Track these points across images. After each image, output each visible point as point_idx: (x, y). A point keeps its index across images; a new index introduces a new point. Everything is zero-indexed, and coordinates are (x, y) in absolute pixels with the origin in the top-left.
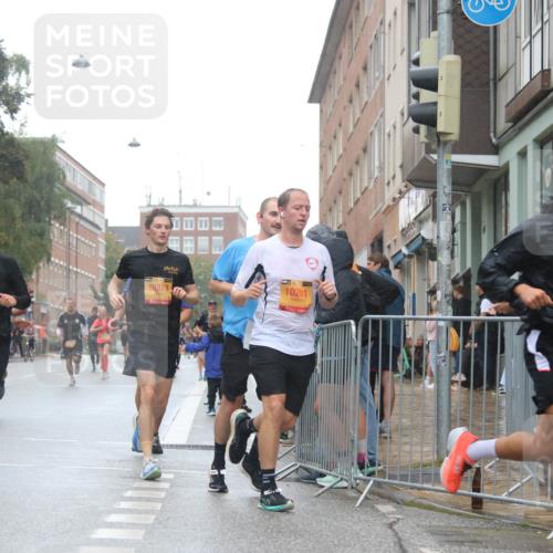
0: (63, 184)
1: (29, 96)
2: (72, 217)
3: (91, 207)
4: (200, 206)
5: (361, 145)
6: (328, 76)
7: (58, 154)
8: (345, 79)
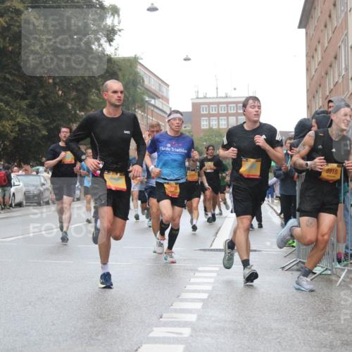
0: (142, 86)
1: (120, 31)
2: (149, 107)
3: (161, 100)
4: (230, 97)
5: (333, 54)
6: (310, 10)
7: (139, 67)
8: (321, 12)
